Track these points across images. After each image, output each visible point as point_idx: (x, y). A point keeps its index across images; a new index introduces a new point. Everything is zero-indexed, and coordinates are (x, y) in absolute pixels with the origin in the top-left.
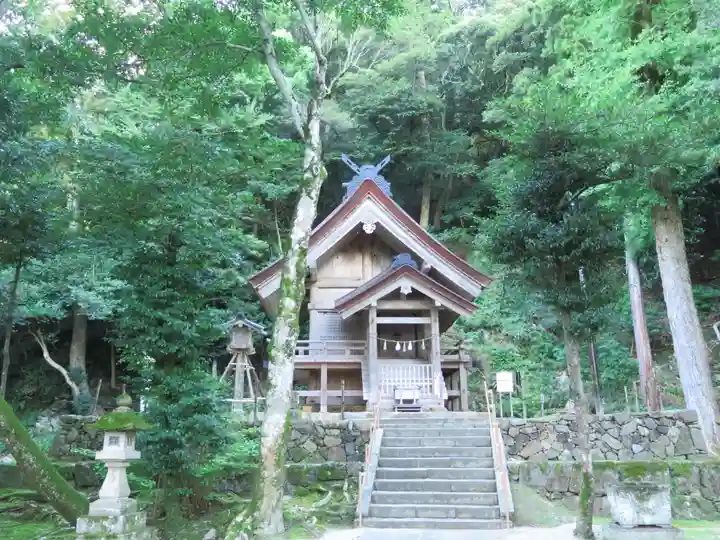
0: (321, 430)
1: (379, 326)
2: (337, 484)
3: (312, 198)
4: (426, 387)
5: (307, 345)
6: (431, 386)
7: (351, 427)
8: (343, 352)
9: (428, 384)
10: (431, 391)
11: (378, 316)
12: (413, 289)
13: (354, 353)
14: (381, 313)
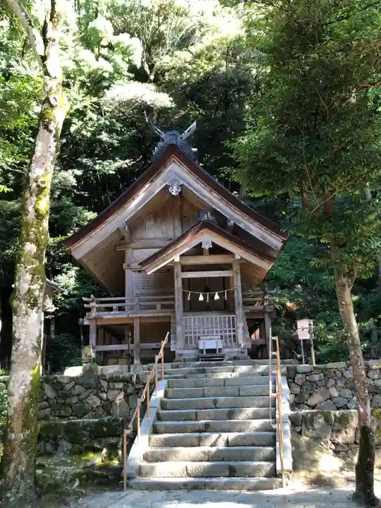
0: (104, 384)
1: (183, 280)
2: (113, 440)
3: (50, 132)
4: (230, 337)
5: (123, 301)
6: (234, 336)
7: (134, 379)
8: (154, 307)
9: (232, 334)
10: (235, 341)
11: (183, 271)
12: (213, 243)
13: (163, 307)
14: (185, 268)
